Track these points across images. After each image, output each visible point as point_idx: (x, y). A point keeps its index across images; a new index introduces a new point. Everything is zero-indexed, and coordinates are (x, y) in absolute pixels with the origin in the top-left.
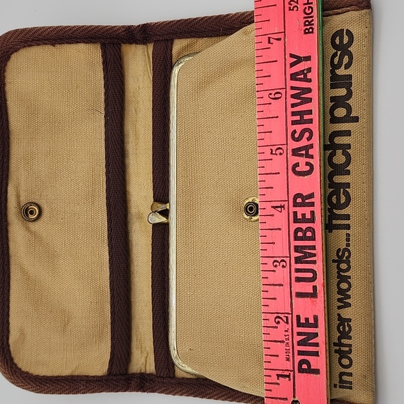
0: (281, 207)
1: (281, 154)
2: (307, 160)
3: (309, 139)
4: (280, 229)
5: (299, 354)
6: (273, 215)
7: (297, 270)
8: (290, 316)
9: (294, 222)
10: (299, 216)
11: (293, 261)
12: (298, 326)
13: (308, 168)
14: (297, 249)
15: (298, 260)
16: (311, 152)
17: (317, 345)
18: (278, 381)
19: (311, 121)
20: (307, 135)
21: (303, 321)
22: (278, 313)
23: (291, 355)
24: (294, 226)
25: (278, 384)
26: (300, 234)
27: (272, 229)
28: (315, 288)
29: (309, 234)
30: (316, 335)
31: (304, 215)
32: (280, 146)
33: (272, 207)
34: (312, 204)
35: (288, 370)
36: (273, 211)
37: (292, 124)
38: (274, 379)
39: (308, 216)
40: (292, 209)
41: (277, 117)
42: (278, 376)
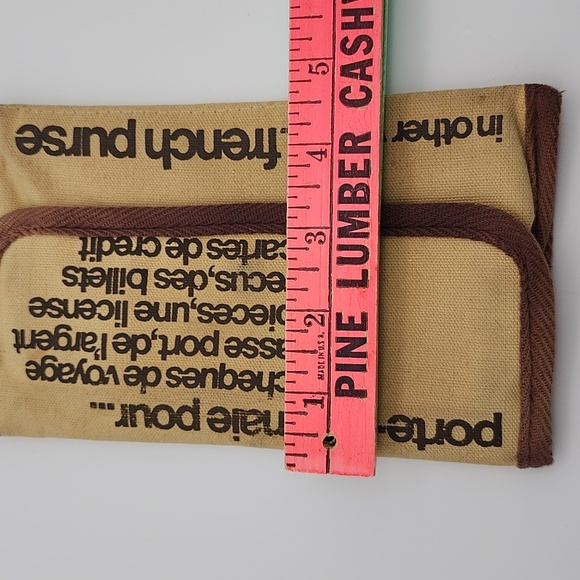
0: (321, 153)
1: (324, 73)
2: (363, 83)
3: (367, 51)
4: (318, 187)
5: (337, 370)
6: (309, 166)
7: (341, 248)
8: (326, 315)
9: (340, 176)
10: (348, 167)
11: (335, 233)
12: (338, 329)
13: (363, 95)
14: (342, 216)
15: (342, 233)
16: (368, 71)
17: (364, 355)
18: (305, 410)
19: (370, 25)
20: (364, 45)
21: (345, 321)
22: (309, 310)
23: (326, 370)
24: (339, 182)
25: (305, 413)
26: (347, 194)
27: (306, 187)
28: (365, 273)
29: (360, 194)
30: (363, 341)
31: (354, 166)
32: (324, 61)
33: (308, 153)
34: (367, 150)
35: (320, 393)
36: (310, 159)
37: (343, 28)
38: (300, 407)
39: (361, 167)
40: (338, 156)
41: (321, 17)
42: (306, 402)
